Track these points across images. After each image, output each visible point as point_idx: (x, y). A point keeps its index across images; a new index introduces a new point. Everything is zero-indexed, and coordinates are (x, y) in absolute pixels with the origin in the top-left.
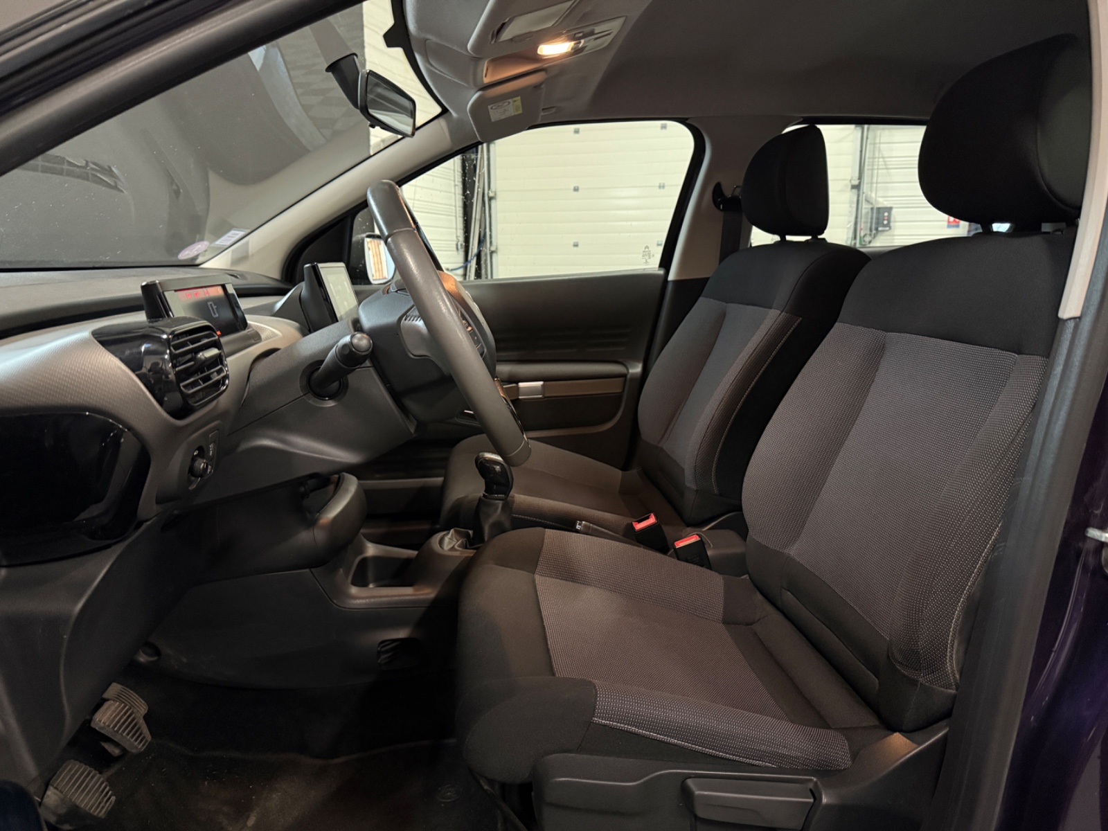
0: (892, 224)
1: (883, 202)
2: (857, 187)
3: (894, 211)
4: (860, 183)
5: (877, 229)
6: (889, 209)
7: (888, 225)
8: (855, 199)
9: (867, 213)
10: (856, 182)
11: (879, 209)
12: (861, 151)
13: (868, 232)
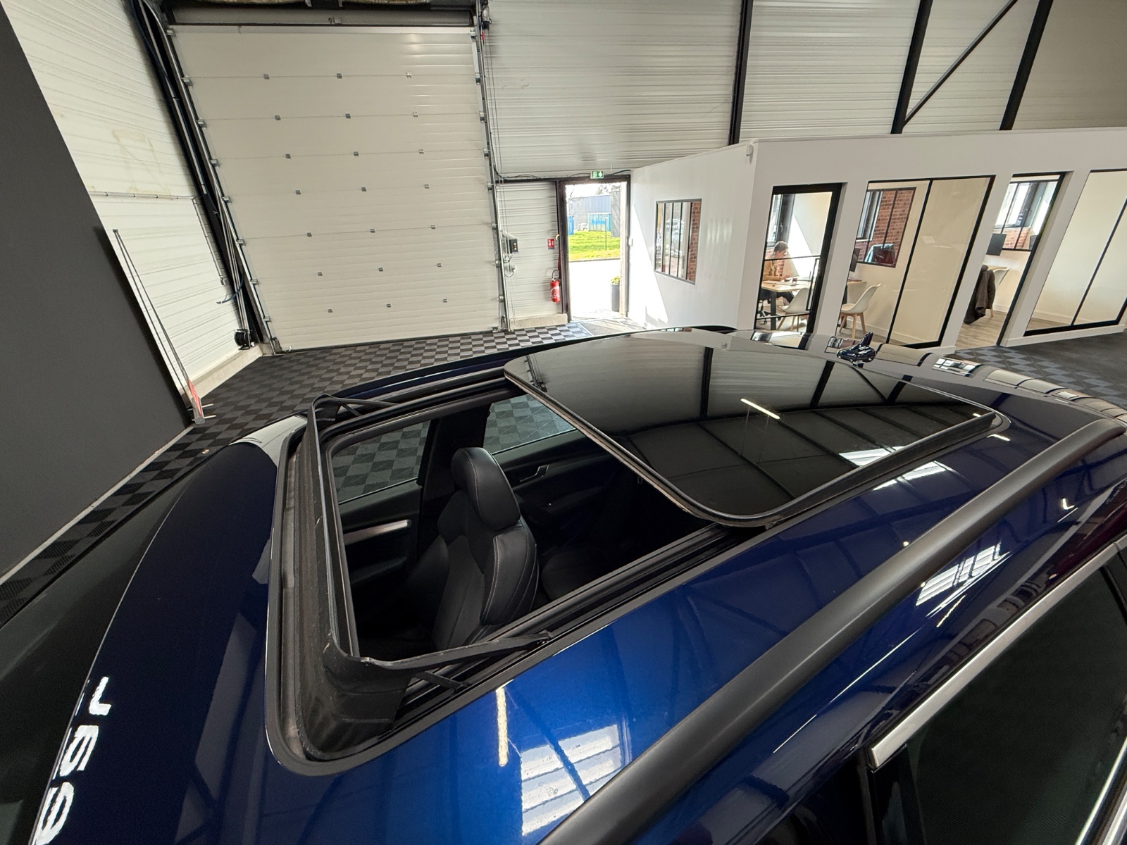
0: (519, 250)
1: (514, 237)
2: (496, 229)
3: (518, 242)
4: (497, 226)
5: (511, 252)
6: (516, 241)
7: (517, 251)
8: (496, 236)
9: (503, 244)
10: (494, 225)
11: (510, 241)
12: (495, 206)
13: (507, 254)
